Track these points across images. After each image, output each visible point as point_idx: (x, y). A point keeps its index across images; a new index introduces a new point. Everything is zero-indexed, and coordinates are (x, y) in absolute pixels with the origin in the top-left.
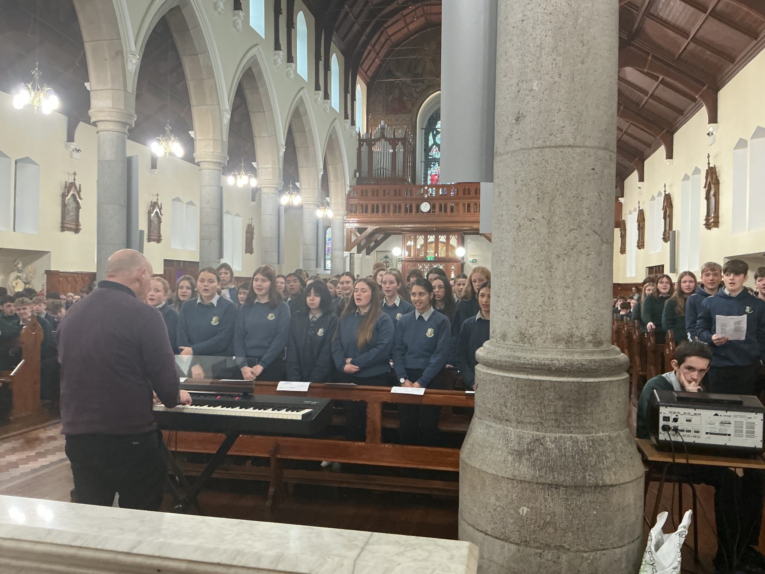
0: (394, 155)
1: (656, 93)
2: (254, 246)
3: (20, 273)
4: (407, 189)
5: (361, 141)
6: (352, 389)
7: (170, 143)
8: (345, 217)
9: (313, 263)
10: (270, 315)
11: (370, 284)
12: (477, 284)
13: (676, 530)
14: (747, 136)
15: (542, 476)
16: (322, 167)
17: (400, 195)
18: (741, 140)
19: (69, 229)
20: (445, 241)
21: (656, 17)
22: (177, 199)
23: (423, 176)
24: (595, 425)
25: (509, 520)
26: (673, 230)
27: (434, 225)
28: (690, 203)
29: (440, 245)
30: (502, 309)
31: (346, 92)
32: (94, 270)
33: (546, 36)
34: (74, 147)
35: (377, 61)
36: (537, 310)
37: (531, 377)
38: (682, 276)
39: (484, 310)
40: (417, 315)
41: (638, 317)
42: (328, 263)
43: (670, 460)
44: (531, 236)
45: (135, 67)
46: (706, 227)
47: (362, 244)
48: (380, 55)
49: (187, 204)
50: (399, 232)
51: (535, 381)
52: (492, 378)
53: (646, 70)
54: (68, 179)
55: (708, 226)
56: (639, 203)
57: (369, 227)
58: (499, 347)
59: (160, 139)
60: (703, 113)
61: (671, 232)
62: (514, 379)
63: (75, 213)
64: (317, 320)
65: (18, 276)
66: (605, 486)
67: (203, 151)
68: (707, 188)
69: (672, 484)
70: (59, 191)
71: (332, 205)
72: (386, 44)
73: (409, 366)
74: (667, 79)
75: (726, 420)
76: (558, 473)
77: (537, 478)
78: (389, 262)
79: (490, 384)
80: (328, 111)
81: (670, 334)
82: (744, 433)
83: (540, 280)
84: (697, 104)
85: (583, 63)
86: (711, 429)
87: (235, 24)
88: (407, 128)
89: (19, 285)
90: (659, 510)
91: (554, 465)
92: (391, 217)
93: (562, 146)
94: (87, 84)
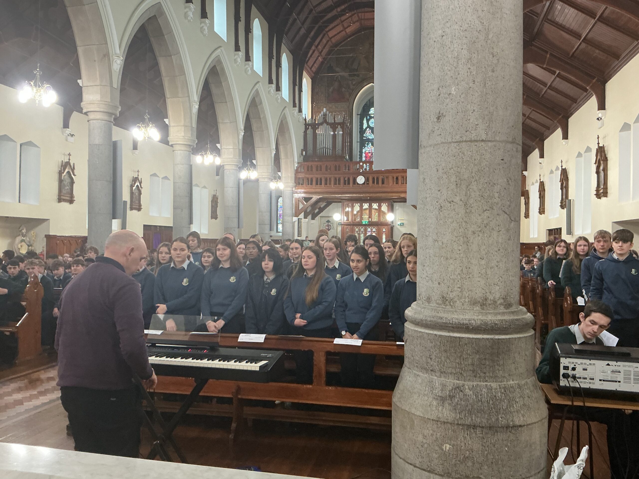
0: (334, 136)
1: (553, 85)
2: (218, 213)
3: (24, 237)
4: (345, 165)
5: (307, 125)
6: (301, 340)
7: (148, 129)
8: (294, 188)
9: (268, 227)
10: (232, 278)
11: (315, 252)
12: (405, 249)
13: (575, 463)
14: (631, 121)
15: (462, 418)
16: (274, 148)
17: (339, 170)
18: (625, 123)
19: (65, 201)
20: (377, 208)
21: (553, 22)
22: (155, 175)
23: (358, 153)
24: (506, 375)
25: (434, 455)
26: (569, 198)
27: (368, 195)
28: (583, 176)
29: (373, 211)
30: (427, 276)
31: (294, 84)
32: (85, 233)
33: (462, 49)
34: (69, 133)
35: (320, 59)
36: (456, 277)
37: (452, 334)
38: (577, 241)
39: (412, 274)
40: (355, 278)
41: (541, 275)
42: (280, 226)
43: (570, 403)
44: (451, 216)
45: (119, 66)
46: (597, 197)
47: (308, 211)
48: (322, 53)
49: (162, 178)
50: (339, 201)
51: (456, 337)
52: (419, 335)
53: (545, 66)
54: (64, 160)
55: (598, 196)
56: (540, 176)
57: (314, 196)
58: (424, 308)
59: (140, 125)
60: (593, 101)
61: (567, 201)
62: (438, 336)
63: (70, 186)
64: (271, 281)
65: (22, 240)
66: (515, 427)
67: (176, 136)
68: (597, 164)
69: (571, 421)
70: (56, 169)
71: (283, 179)
72: (328, 44)
73: (348, 321)
74: (563, 73)
75: (616, 369)
76: (476, 415)
77: (457, 420)
78: (330, 226)
79: (417, 339)
80: (279, 101)
81: (567, 290)
82: (632, 381)
83: (458, 252)
84: (588, 94)
85: (493, 71)
86: (604, 377)
87: (202, 30)
88: (345, 114)
89: (23, 247)
90: (560, 445)
91: (472, 409)
92: (333, 188)
93: (476, 141)
94: (79, 81)
